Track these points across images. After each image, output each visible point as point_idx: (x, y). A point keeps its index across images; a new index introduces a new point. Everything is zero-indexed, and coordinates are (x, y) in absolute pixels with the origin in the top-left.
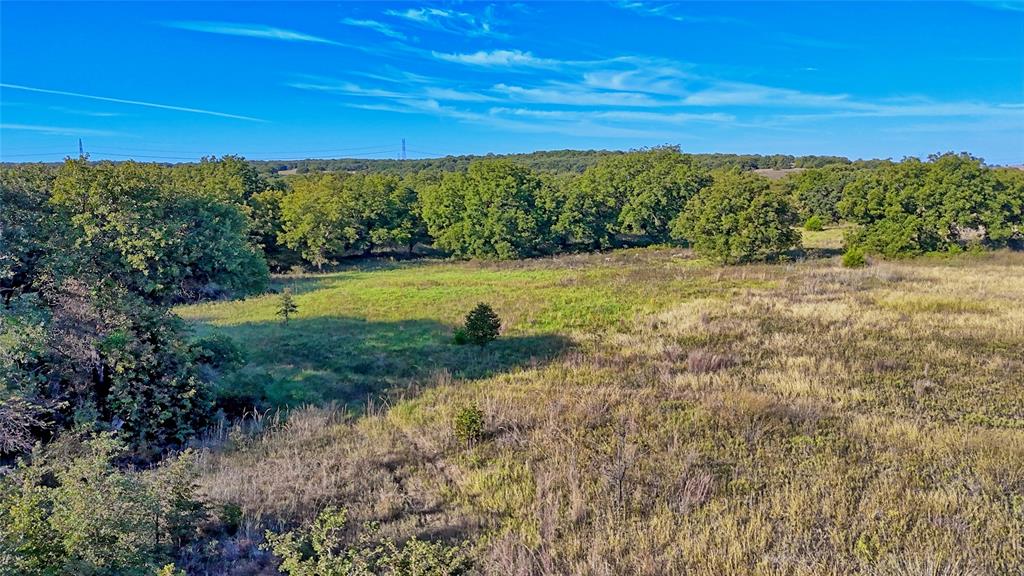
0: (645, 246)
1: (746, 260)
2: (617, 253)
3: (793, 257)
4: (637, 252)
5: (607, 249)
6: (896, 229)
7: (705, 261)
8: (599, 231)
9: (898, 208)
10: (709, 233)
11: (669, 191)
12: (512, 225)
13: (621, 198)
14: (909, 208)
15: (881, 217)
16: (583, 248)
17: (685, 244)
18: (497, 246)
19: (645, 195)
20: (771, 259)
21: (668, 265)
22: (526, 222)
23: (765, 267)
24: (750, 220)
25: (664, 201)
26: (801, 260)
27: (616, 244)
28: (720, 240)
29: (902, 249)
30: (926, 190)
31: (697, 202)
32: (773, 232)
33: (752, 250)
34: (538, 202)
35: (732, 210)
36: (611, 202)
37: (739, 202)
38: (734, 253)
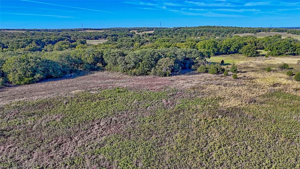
0: (234, 54)
1: (251, 56)
2: (230, 55)
3: (258, 56)
4: (233, 55)
5: (228, 54)
6: (275, 52)
7: (244, 56)
8: (227, 51)
9: (275, 49)
10: (245, 52)
11: (239, 45)
12: (214, 50)
13: (231, 46)
14: (277, 49)
15: (273, 50)
16: (224, 54)
17: (241, 54)
18: (211, 54)
19: (235, 45)
20: (254, 56)
21: (239, 57)
22: (216, 50)
23: (254, 57)
24: (251, 50)
25: (238, 46)
26: (259, 56)
27: (230, 53)
28: (247, 53)
29: (275, 55)
30: (280, 46)
31: (244, 48)
32: (255, 52)
33: (252, 55)
34: (217, 47)
35: (249, 49)
36: (229, 46)
37: (250, 48)
38: (249, 55)
